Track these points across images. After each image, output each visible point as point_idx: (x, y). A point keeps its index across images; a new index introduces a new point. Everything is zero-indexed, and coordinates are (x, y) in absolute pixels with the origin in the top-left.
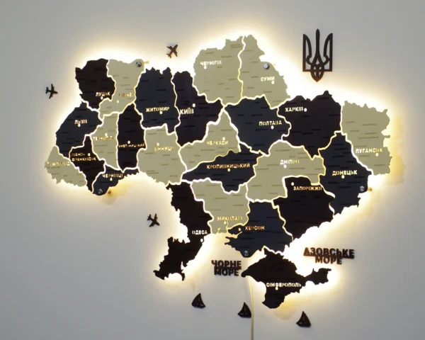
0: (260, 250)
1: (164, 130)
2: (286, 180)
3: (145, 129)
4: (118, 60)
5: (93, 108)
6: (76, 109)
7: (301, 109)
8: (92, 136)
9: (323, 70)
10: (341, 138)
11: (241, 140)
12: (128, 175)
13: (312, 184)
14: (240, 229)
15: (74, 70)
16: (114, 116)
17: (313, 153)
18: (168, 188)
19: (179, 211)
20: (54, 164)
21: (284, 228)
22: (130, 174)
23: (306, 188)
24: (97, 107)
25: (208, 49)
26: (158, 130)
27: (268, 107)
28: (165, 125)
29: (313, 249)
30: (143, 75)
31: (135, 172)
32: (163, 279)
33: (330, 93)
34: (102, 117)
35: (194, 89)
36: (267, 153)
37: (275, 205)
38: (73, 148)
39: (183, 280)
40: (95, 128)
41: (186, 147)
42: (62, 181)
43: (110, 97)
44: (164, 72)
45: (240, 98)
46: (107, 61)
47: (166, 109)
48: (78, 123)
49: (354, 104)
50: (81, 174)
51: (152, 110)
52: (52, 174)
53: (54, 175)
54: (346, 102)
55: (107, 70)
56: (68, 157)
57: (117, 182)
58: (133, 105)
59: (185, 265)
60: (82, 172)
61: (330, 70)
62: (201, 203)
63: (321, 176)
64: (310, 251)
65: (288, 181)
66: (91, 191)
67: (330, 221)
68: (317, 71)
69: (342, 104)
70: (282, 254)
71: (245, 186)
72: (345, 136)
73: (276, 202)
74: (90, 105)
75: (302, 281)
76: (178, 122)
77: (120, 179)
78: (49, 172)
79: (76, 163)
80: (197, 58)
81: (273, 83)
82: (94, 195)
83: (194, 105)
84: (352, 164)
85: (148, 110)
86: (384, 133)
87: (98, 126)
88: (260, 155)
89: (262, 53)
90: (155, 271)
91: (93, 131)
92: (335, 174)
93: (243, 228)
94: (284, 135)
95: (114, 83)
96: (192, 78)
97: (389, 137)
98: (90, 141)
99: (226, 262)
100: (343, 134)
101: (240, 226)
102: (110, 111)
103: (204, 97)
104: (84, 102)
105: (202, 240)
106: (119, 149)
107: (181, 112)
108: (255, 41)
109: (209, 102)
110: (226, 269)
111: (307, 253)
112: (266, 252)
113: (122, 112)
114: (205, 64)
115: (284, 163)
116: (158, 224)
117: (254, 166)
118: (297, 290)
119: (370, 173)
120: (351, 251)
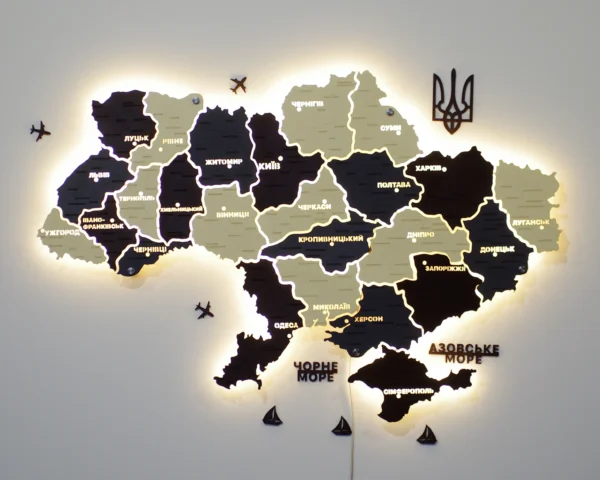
0: (376, 347)
1: (234, 189)
2: (415, 258)
3: (204, 188)
4: (162, 93)
5: (120, 157)
6: (92, 158)
7: (438, 168)
8: (118, 195)
9: (460, 121)
10: (492, 206)
11: (351, 205)
12: (175, 249)
13: (452, 263)
14: (347, 321)
15: (91, 104)
16: (155, 169)
17: (454, 223)
18: (238, 267)
19: (255, 297)
20: (53, 233)
21: (410, 318)
22: (179, 248)
23: (443, 268)
24: (127, 156)
25: (304, 86)
26: (225, 189)
27: (392, 163)
28: (236, 183)
29: (442, 345)
30: (202, 115)
31: (187, 245)
32: (228, 388)
33: (479, 149)
34: (135, 170)
35: (281, 137)
36: (389, 223)
37: (399, 289)
38: (85, 210)
39: (259, 388)
40: (123, 184)
41: (267, 213)
42: (67, 256)
43: (148, 143)
44: (235, 112)
45: (350, 150)
46: (144, 94)
47: (238, 161)
48: (95, 176)
49: (512, 164)
50: (98, 247)
51: (215, 162)
52: (50, 246)
53: (52, 248)
54: (501, 162)
55: (143, 106)
56: (77, 223)
57: (157, 259)
58: (185, 156)
59: (263, 369)
60: (99, 244)
61: (470, 120)
62: (290, 287)
63: (465, 254)
64: (438, 348)
65: (418, 260)
66: (115, 269)
67: (475, 309)
68: (452, 121)
69: (495, 164)
70: (406, 352)
71: (355, 265)
72: (498, 205)
73: (400, 286)
74: (115, 153)
75: (435, 385)
76: (256, 179)
77: (162, 254)
78: (44, 243)
79: (91, 232)
80: (286, 97)
81: (399, 133)
82: (120, 275)
83: (281, 158)
84: (507, 238)
85: (209, 162)
86: (551, 200)
87: (128, 182)
88: (378, 225)
89: (383, 95)
90: (216, 378)
91: (119, 188)
92: (484, 250)
93: (352, 320)
94: (413, 201)
95: (155, 124)
96: (277, 123)
97: (557, 206)
98: (114, 202)
99: (315, 363)
100: (496, 201)
101: (347, 317)
102: (148, 162)
103: (296, 148)
104: (105, 147)
105: (289, 336)
106: (162, 214)
107: (260, 167)
108: (373, 79)
109: (304, 155)
110: (314, 372)
111: (433, 351)
112: (385, 349)
113: (167, 164)
114: (298, 105)
115: (413, 236)
116: (212, 315)
117: (369, 240)
118: (428, 397)
119: (531, 250)
120: (496, 347)
